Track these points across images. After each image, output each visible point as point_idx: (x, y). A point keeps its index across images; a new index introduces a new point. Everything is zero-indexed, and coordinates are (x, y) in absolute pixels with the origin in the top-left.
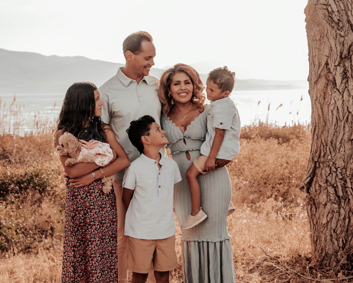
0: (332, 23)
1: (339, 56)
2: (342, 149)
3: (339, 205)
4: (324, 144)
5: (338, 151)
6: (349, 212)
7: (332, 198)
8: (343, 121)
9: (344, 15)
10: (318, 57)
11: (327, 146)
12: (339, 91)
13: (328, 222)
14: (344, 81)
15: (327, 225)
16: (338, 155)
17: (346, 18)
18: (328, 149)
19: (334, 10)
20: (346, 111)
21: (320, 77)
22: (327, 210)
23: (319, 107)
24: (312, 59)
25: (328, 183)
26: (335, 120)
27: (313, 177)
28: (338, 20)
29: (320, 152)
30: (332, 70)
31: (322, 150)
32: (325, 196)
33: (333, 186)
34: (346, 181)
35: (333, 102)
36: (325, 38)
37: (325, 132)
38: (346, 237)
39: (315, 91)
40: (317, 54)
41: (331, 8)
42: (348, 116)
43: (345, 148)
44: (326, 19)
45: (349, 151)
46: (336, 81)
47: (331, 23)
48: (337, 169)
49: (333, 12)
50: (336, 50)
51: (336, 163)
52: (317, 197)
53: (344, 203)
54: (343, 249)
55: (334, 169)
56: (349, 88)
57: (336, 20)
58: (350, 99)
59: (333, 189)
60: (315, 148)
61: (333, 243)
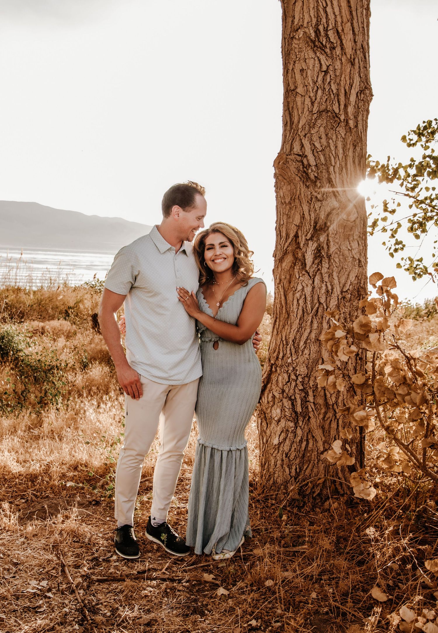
0: (307, 181)
1: (312, 227)
2: (306, 351)
3: (295, 424)
4: (284, 342)
5: (301, 354)
6: (307, 434)
7: (287, 414)
8: (311, 315)
9: (324, 171)
10: (286, 226)
11: (287, 345)
12: (309, 274)
13: (280, 444)
14: (316, 261)
15: (279, 447)
16: (301, 359)
17: (327, 176)
18: (288, 349)
19: (311, 164)
20: (316, 301)
21: (285, 253)
22: (279, 429)
23: (282, 293)
24: (279, 228)
25: (285, 394)
26: (300, 312)
27: (268, 383)
28: (315, 177)
29: (279, 352)
30: (302, 245)
31: (281, 350)
32: (278, 411)
33: (290, 399)
34: (307, 394)
35: (300, 287)
36: (297, 201)
37: (286, 327)
38: (300, 465)
39: (279, 272)
40: (285, 221)
41: (308, 160)
42: (318, 308)
43: (310, 350)
44: (299, 175)
45: (315, 355)
46: (306, 261)
47: (305, 180)
48: (297, 377)
49: (310, 165)
50: (309, 218)
51: (297, 368)
52: (269, 410)
53: (303, 422)
54: (295, 479)
55: (293, 377)
56: (323, 271)
57: (312, 177)
58: (323, 285)
59: (290, 402)
60: (273, 346)
61: (284, 471)
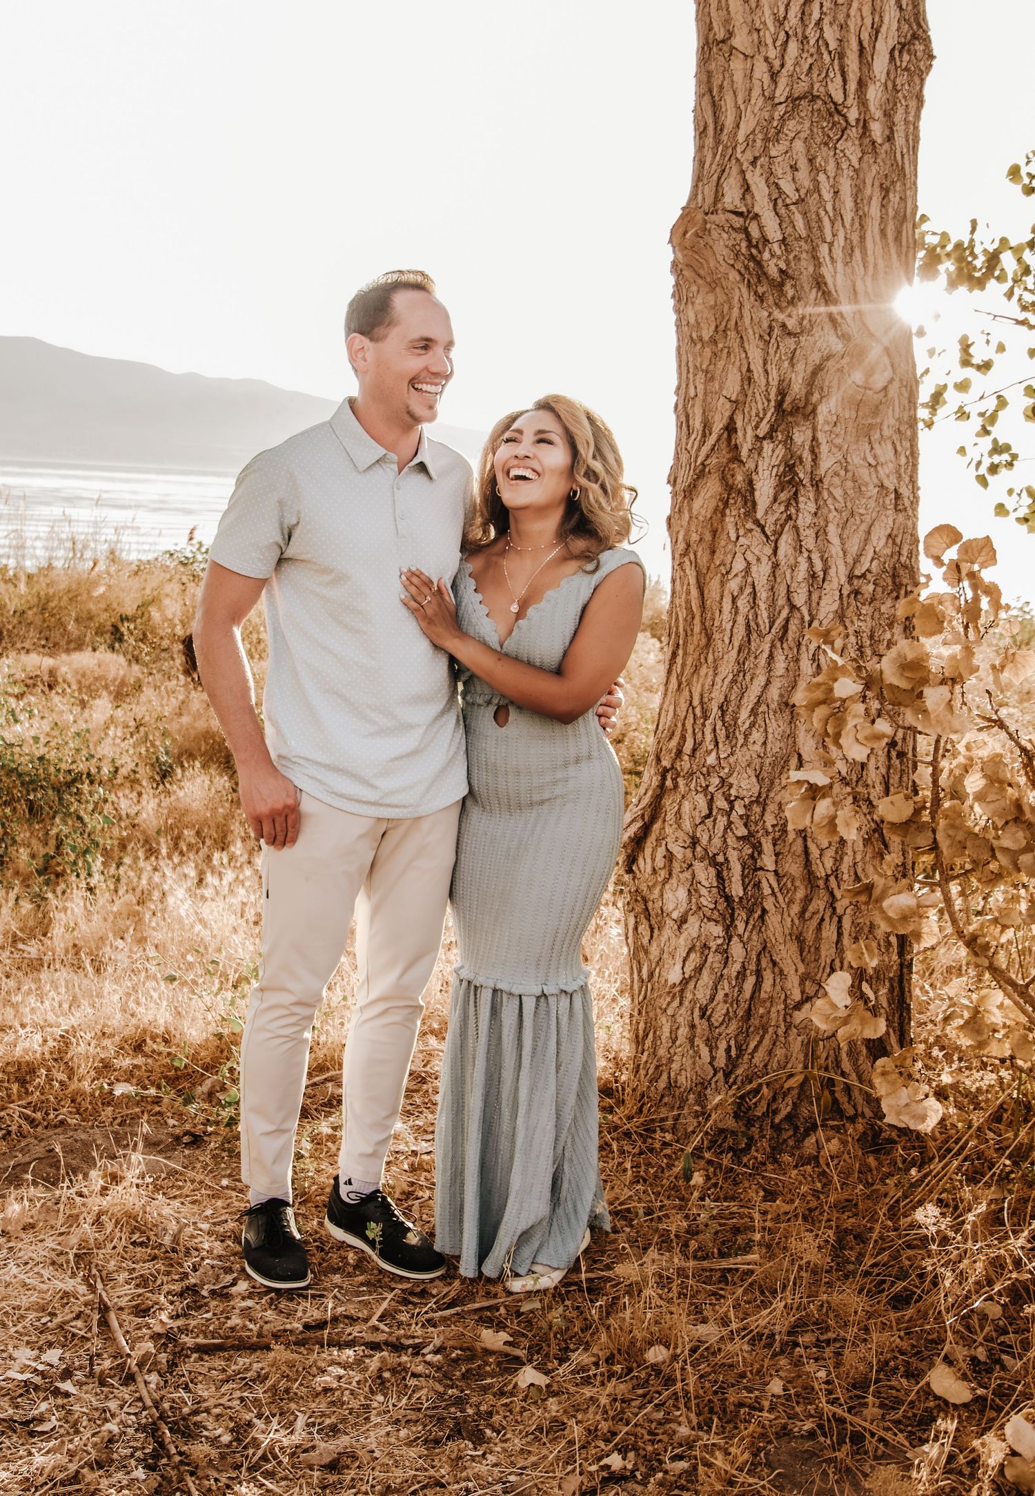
0: (759, 281)
1: (773, 403)
2: (756, 736)
3: (727, 929)
4: (698, 711)
5: (741, 741)
6: (759, 955)
7: (705, 903)
8: (769, 638)
9: (804, 255)
10: (704, 401)
11: (706, 717)
12: (763, 528)
13: (685, 982)
14: (783, 496)
15: (682, 991)
16: (742, 756)
17: (811, 269)
18: (708, 730)
19: (770, 237)
20: (781, 601)
21: (701, 474)
22: (682, 943)
23: (693, 581)
24: (685, 407)
25: (699, 849)
26: (740, 631)
27: (653, 819)
28: (781, 271)
29: (683, 738)
30: (744, 453)
31: (690, 731)
32: (682, 894)
33: (713, 862)
34: (757, 848)
35: (739, 565)
36: (732, 334)
37: (703, 671)
38: (740, 1038)
39: (685, 523)
40: (700, 387)
41: (761, 228)
42: (787, 620)
43: (766, 731)
44: (739, 266)
45: (778, 744)
46: (757, 494)
47: (754, 280)
48: (731, 803)
49: (766, 241)
50: (763, 382)
51: (731, 780)
52: (657, 891)
53: (747, 923)
54: (727, 1075)
55: (721, 803)
56: (800, 523)
57: (773, 271)
58: (800, 559)
59: (712, 871)
60: (667, 720)
61: (697, 1054)
